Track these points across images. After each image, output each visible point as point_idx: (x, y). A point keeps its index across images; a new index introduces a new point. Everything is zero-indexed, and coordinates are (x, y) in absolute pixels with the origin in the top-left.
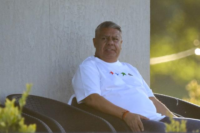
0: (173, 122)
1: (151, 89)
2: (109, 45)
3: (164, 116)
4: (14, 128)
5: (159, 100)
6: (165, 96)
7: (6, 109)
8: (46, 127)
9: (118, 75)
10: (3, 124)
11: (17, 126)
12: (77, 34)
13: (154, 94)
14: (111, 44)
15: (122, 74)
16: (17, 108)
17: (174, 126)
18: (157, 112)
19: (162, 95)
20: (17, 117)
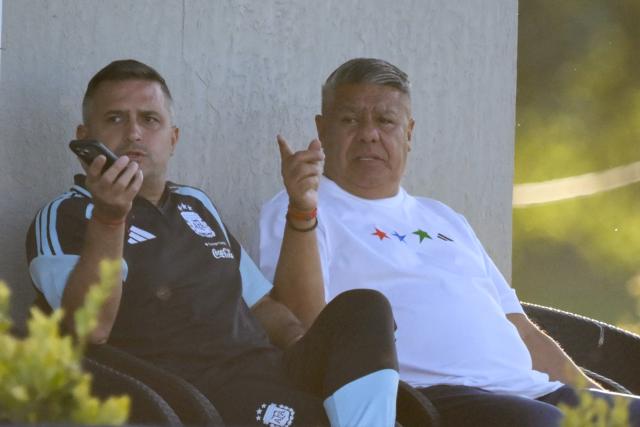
0: (586, 400)
1: (512, 287)
2: (363, 141)
3: (558, 385)
4: (57, 408)
5: (539, 325)
6: (559, 315)
7: (31, 345)
8: (161, 406)
9: (402, 238)
10: (19, 393)
11: (68, 401)
12: (271, 97)
13: (523, 306)
14: (371, 139)
15: (418, 237)
16: (67, 342)
17: (589, 415)
18: (534, 368)
19: (551, 309)
20: (68, 371)
